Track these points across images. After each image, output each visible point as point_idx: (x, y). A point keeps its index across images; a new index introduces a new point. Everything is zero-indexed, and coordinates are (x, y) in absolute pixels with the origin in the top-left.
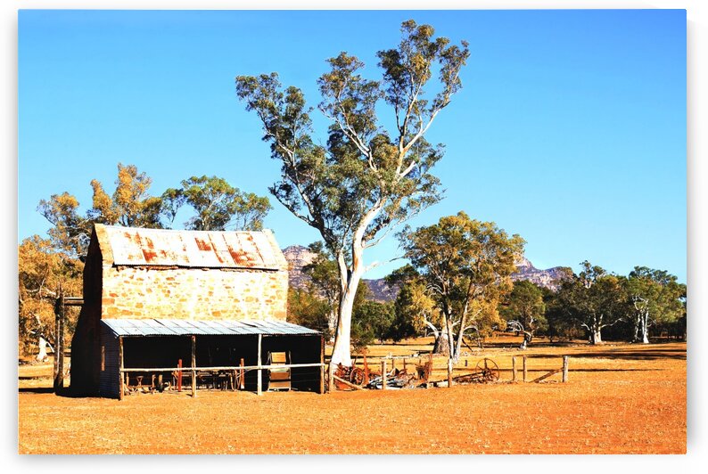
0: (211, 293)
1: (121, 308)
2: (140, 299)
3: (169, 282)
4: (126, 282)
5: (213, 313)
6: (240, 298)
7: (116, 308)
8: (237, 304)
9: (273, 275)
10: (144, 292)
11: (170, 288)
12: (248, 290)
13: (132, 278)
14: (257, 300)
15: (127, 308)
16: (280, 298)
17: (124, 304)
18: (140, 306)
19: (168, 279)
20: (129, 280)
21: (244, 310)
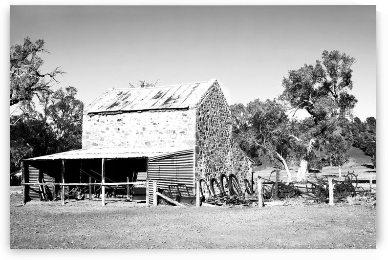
0: (144, 129)
1: (92, 142)
2: (103, 135)
3: (119, 122)
4: (95, 124)
5: (146, 143)
6: (163, 131)
7: (89, 142)
8: (160, 135)
9: (185, 112)
10: (105, 130)
11: (119, 127)
12: (168, 125)
13: (98, 121)
14: (174, 132)
15: (95, 142)
16: (190, 129)
17: (94, 138)
18: (102, 139)
19: (118, 120)
20: (97, 123)
21: (166, 140)
